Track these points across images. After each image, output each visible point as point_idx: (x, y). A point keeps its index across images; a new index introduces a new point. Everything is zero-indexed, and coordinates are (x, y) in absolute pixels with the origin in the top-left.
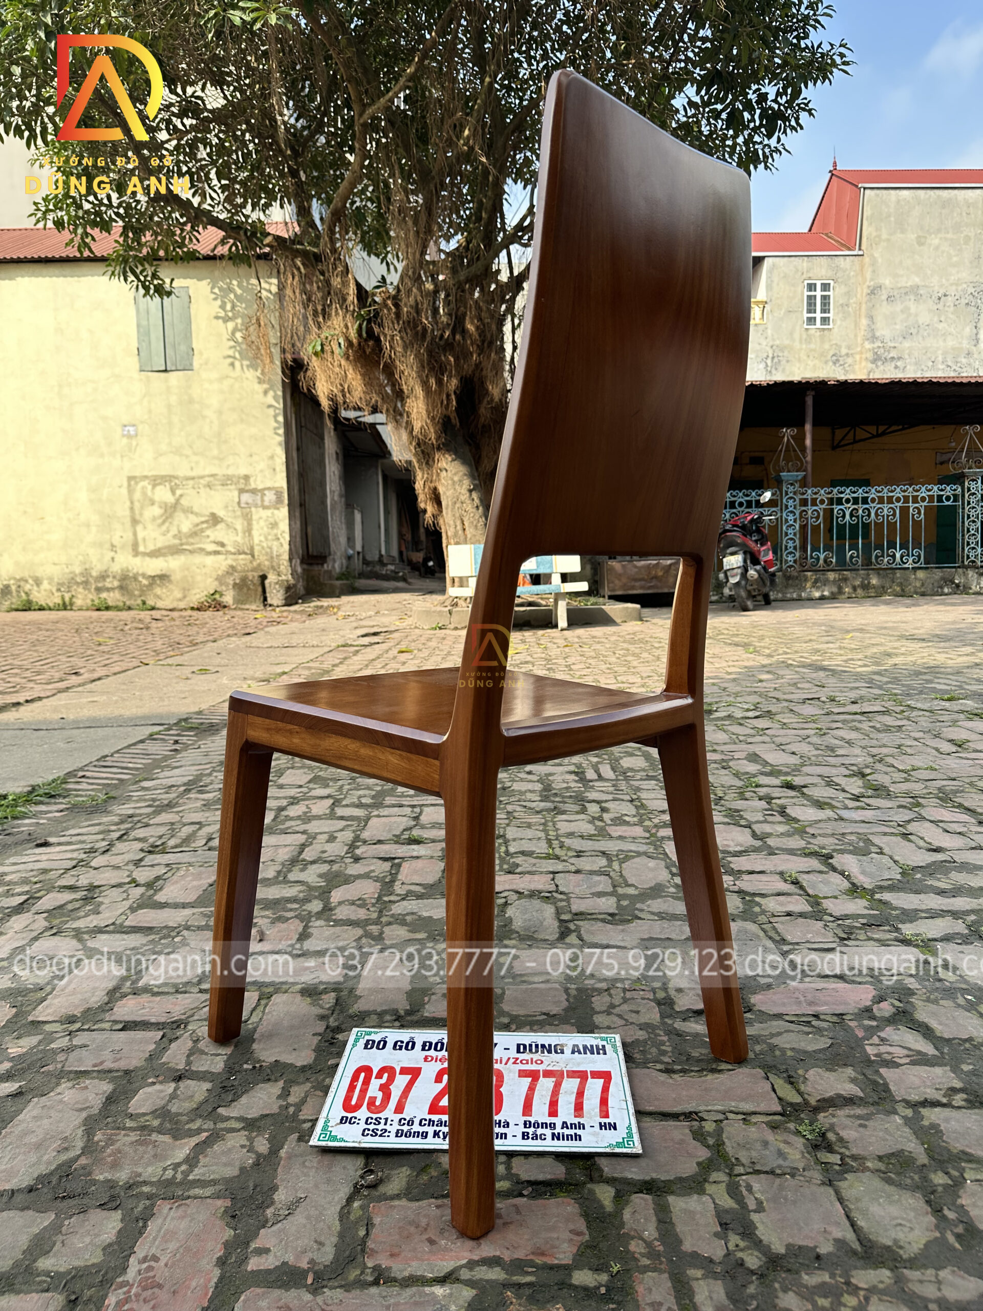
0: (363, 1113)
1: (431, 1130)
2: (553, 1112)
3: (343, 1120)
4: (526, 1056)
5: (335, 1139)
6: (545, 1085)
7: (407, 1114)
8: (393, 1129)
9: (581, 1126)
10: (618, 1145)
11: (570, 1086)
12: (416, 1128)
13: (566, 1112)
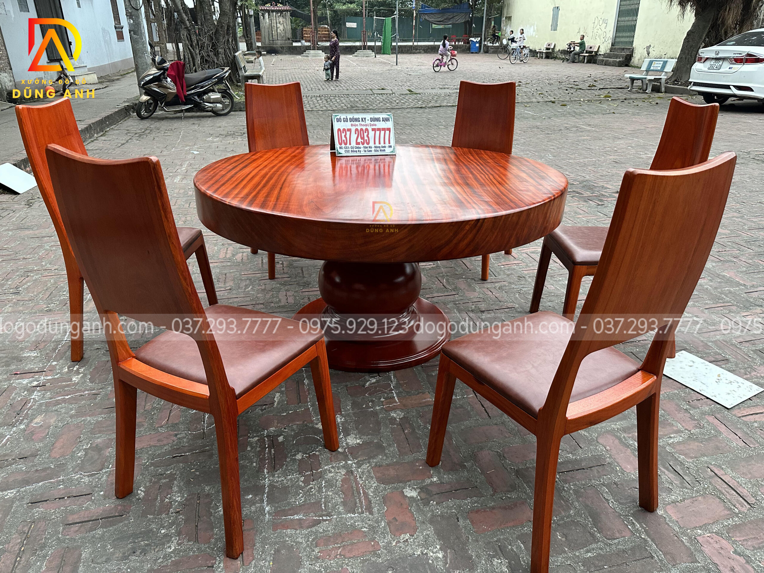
0: (343, 145)
1: (357, 150)
2: (380, 143)
3: (340, 148)
4: (373, 123)
5: (340, 153)
6: (378, 132)
7: (352, 145)
8: (350, 150)
9: (385, 147)
10: (392, 152)
11: (383, 132)
12: (355, 150)
13: (382, 144)
